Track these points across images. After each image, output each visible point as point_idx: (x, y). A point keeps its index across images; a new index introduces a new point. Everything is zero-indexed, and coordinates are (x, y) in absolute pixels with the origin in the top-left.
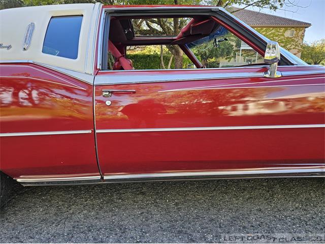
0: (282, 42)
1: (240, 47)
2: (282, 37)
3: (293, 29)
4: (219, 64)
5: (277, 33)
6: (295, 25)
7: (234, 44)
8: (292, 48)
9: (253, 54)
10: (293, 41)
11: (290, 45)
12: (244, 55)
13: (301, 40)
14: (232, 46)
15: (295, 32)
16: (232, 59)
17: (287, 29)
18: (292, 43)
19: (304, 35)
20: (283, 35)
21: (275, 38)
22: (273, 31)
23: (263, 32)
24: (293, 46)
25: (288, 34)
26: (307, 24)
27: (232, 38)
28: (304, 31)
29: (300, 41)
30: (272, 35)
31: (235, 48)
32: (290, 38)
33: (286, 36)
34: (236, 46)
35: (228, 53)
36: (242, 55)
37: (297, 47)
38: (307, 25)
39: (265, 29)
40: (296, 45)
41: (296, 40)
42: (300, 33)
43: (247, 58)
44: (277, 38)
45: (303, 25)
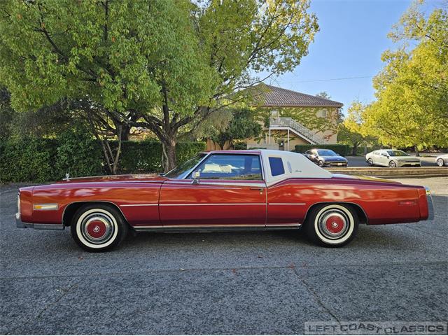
0: (315, 123)
1: (269, 127)
2: (314, 118)
3: (324, 109)
4: (246, 145)
5: (307, 114)
6: (326, 105)
7: (262, 123)
8: (326, 129)
9: (284, 135)
10: (326, 121)
11: (323, 126)
14: (260, 126)
15: (327, 112)
16: (262, 140)
17: (318, 109)
18: (326, 123)
20: (314, 115)
21: (306, 118)
22: (304, 111)
23: (293, 112)
24: (327, 127)
25: (320, 114)
26: (338, 103)
27: (259, 117)
29: (334, 122)
30: (302, 116)
31: (264, 129)
32: (323, 118)
33: (318, 116)
34: (265, 126)
35: (256, 133)
36: (272, 136)
37: (331, 128)
38: (339, 106)
39: (294, 109)
40: (330, 126)
41: (330, 120)
42: (333, 113)
43: (278, 138)
44: (308, 118)
45: (335, 105)
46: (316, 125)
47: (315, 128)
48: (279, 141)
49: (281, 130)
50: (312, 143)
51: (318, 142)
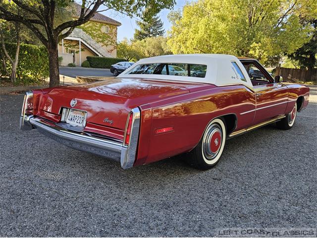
0: (100, 37)
2: (99, 32)
3: (107, 26)
5: (94, 28)
6: (109, 22)
8: (108, 44)
9: (75, 45)
10: (109, 37)
11: (107, 41)
12: (66, 45)
13: (115, 37)
15: (109, 29)
17: (102, 25)
18: (108, 39)
19: (116, 33)
20: (99, 30)
21: (93, 32)
22: (91, 24)
24: (110, 43)
25: (104, 29)
26: (118, 23)
28: (117, 29)
29: (114, 39)
30: (90, 29)
32: (107, 34)
33: (103, 31)
36: (64, 44)
37: (112, 44)
40: (112, 42)
41: (112, 37)
42: (114, 30)
43: (69, 48)
44: (95, 32)
45: (115, 24)
46: (101, 40)
47: (100, 42)
48: (70, 50)
49: (71, 40)
50: (100, 56)
51: (104, 55)
